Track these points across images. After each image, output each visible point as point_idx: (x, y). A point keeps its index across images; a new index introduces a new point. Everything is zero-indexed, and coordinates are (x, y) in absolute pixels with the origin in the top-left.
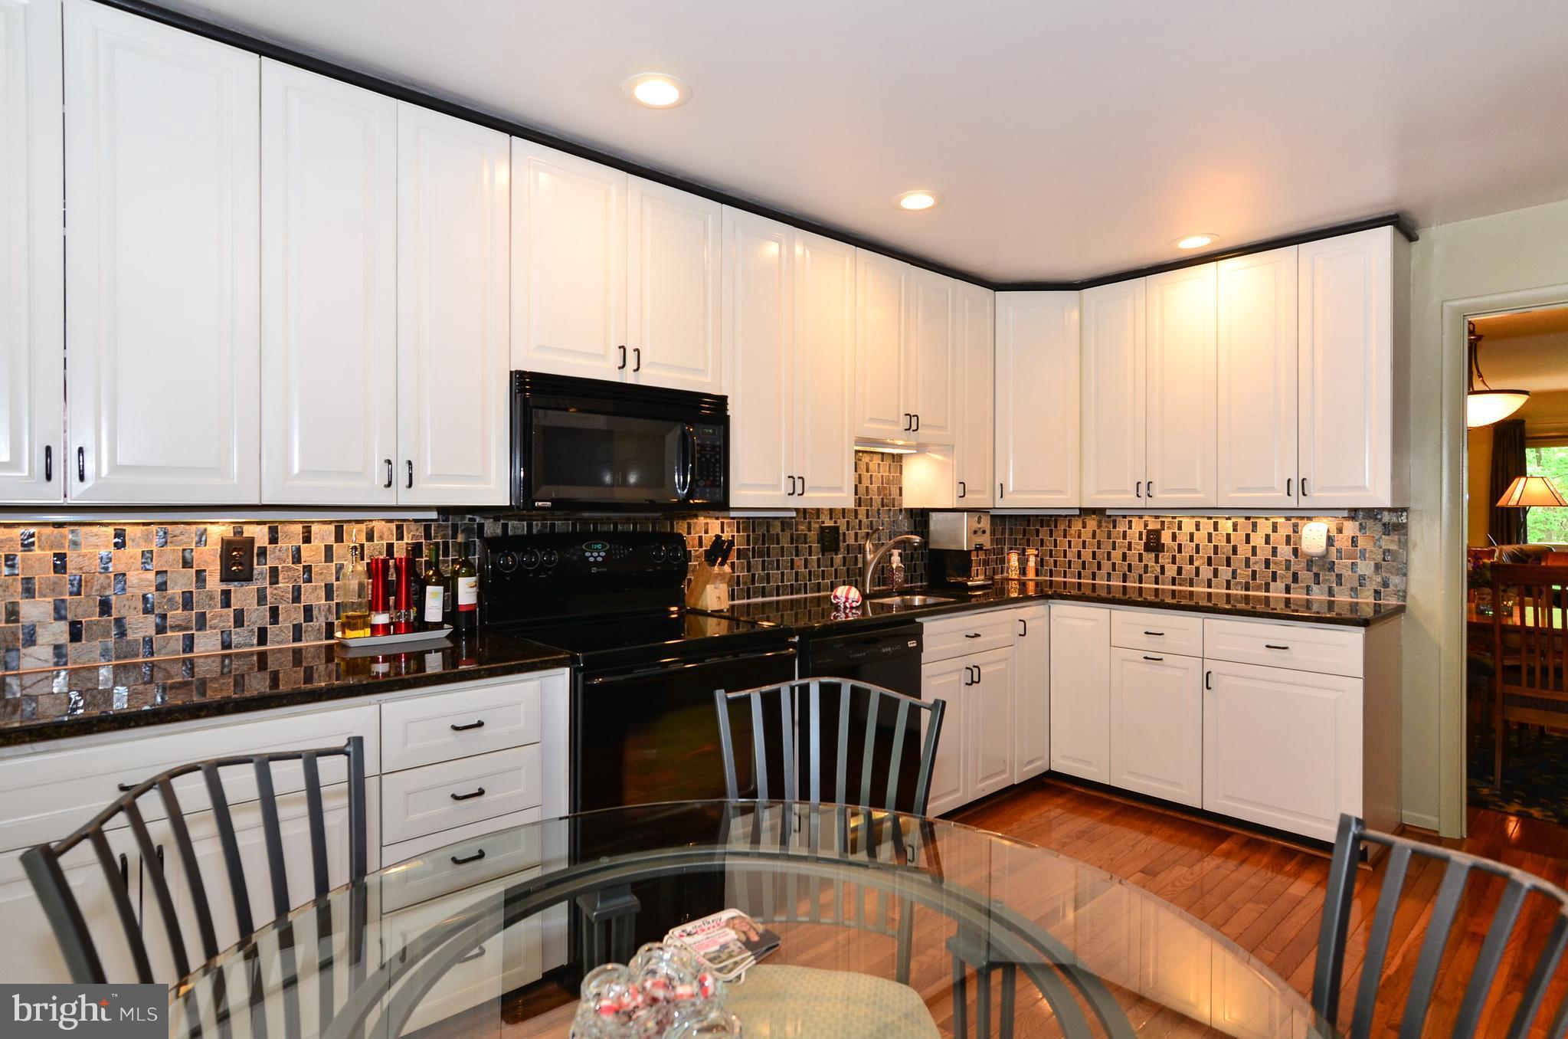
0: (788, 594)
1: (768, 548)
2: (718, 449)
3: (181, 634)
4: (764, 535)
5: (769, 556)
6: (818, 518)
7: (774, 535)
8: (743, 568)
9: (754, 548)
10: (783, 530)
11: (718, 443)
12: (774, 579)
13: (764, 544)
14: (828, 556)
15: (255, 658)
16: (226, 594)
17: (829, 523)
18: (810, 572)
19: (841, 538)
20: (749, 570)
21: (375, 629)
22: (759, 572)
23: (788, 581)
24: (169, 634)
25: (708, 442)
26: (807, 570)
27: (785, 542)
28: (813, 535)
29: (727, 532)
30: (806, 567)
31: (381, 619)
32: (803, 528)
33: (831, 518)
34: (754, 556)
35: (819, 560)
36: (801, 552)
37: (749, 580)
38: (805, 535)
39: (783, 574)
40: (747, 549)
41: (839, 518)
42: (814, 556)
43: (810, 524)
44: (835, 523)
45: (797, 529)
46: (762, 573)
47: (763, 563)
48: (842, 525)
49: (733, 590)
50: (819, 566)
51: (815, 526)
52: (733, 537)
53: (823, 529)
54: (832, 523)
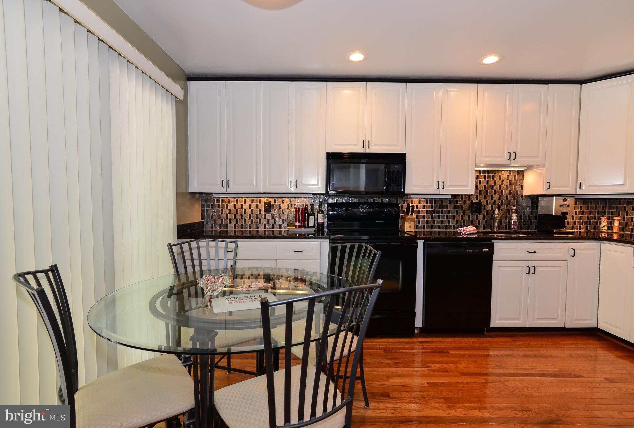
0: (452, 229)
1: (442, 211)
2: (400, 173)
3: (256, 224)
4: (440, 205)
5: (442, 214)
6: (470, 199)
7: (445, 205)
8: (429, 218)
9: (434, 210)
10: (450, 203)
11: (400, 170)
12: (445, 222)
13: (440, 208)
14: (475, 215)
15: (271, 232)
16: (265, 215)
17: (475, 201)
18: (464, 221)
19: (483, 207)
20: (432, 218)
21: (296, 227)
22: (437, 220)
23: (452, 224)
24: (254, 224)
25: (396, 170)
26: (463, 220)
27: (451, 208)
28: (466, 205)
29: (422, 204)
30: (462, 219)
31: (297, 224)
32: (461, 203)
33: (477, 199)
34: (434, 213)
35: (469, 216)
36: (459, 212)
37: (432, 222)
38: (462, 206)
39: (449, 221)
40: (431, 210)
41: (482, 199)
42: (466, 214)
43: (465, 201)
44: (480, 201)
45: (457, 203)
46: (439, 220)
47: (439, 216)
48: (484, 202)
49: (424, 226)
50: (469, 219)
51: (468, 202)
52: (424, 206)
53: (473, 203)
54: (478, 201)
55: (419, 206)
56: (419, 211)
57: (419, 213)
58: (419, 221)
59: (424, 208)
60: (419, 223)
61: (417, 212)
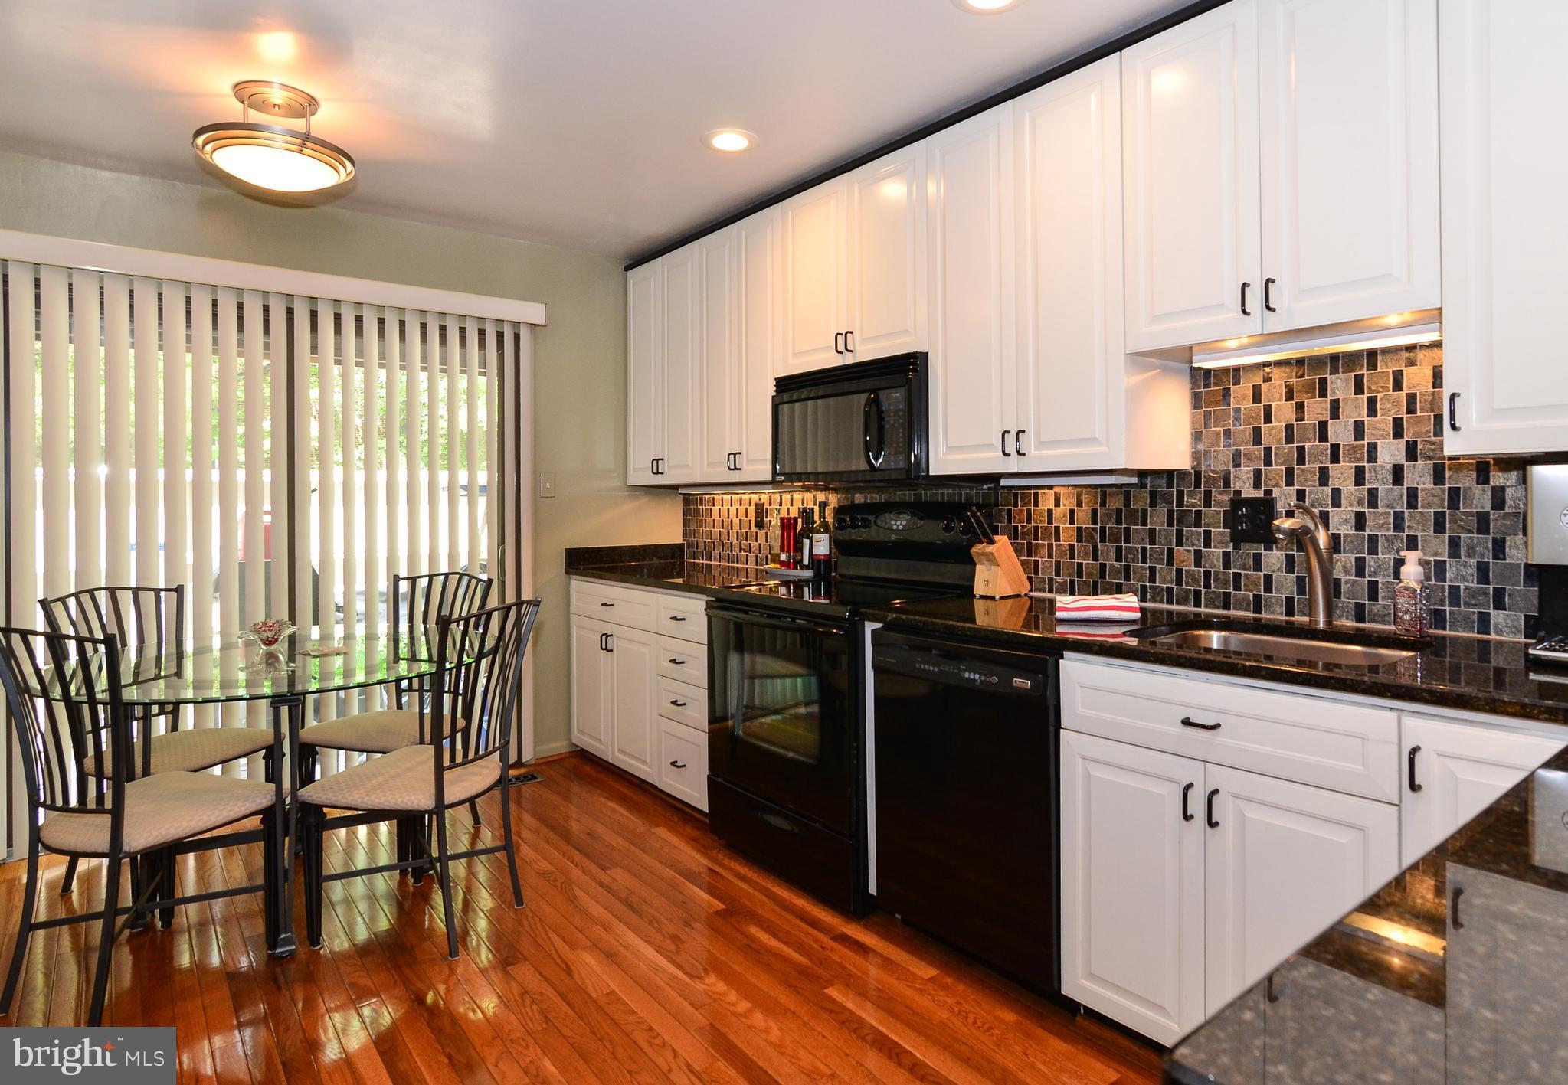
0: (1161, 601)
1: (1127, 530)
4: (1119, 511)
5: (1127, 541)
6: (1227, 484)
7: (1137, 511)
8: (1087, 554)
9: (1103, 529)
10: (1153, 504)
11: (901, 407)
12: (1138, 575)
13: (1119, 522)
14: (1249, 550)
16: (757, 533)
17: (1249, 492)
18: (1207, 574)
20: (1095, 558)
22: (1111, 562)
23: (1164, 581)
24: (743, 553)
26: (1201, 570)
27: (1157, 519)
28: (1217, 510)
29: (1064, 505)
30: (1198, 564)
31: (783, 557)
32: (1193, 501)
33: (1257, 484)
34: (1103, 540)
35: (1226, 555)
36: (1187, 539)
37: (1096, 571)
38: (1198, 513)
39: (1153, 570)
40: (1093, 529)
41: (1277, 485)
42: (1215, 547)
43: (1208, 494)
44: (1268, 492)
45: (1180, 503)
46: (1117, 565)
47: (1119, 549)
48: (1284, 497)
49: (1072, 582)
50: (1227, 565)
51: (1222, 498)
52: (1072, 512)
53: (1237, 501)
54: (1260, 494)
55: (1058, 512)
56: (1057, 528)
57: (1058, 539)
58: (1058, 563)
59: (1072, 522)
60: (1058, 574)
61: (1051, 534)
